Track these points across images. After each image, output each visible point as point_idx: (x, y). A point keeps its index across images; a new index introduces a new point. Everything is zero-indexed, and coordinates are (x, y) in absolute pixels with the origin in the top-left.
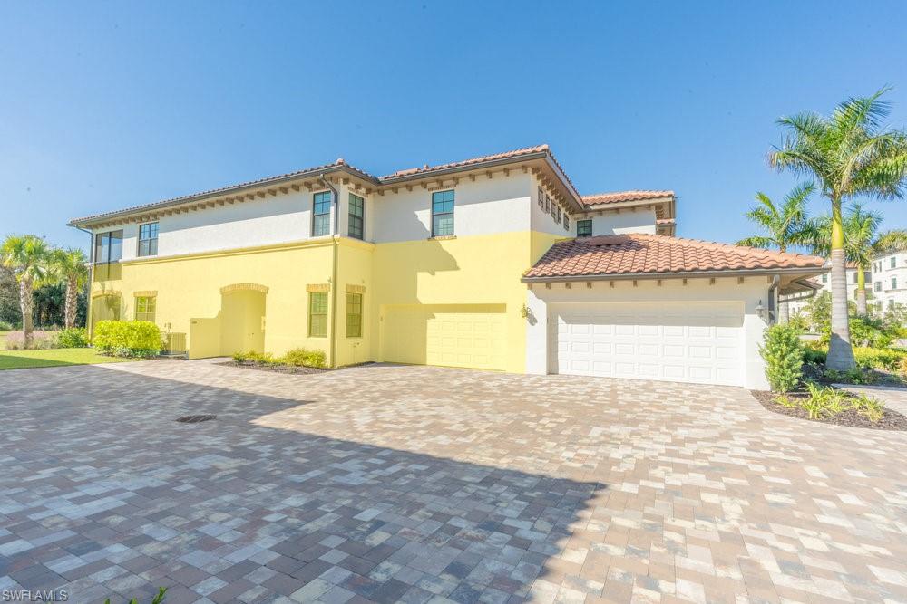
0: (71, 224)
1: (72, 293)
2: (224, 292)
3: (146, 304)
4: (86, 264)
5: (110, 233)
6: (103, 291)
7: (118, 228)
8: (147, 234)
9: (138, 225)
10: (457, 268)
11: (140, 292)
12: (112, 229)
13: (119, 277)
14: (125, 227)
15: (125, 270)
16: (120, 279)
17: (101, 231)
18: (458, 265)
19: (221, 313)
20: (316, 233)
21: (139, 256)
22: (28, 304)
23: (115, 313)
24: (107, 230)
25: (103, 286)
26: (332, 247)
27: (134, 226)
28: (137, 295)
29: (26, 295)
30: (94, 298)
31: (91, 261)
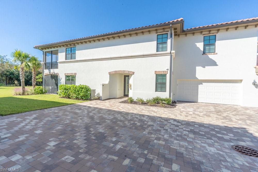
0: (36, 48)
1: (34, 74)
2: (110, 74)
3: (71, 78)
4: (41, 63)
5: (52, 51)
6: (50, 73)
7: (56, 49)
8: (70, 51)
9: (65, 48)
10: (217, 65)
11: (67, 74)
12: (53, 49)
13: (57, 68)
14: (59, 49)
15: (59, 65)
16: (58, 68)
17: (47, 50)
18: (217, 64)
19: (109, 82)
20: (158, 51)
21: (66, 60)
22: (23, 77)
23: (56, 81)
24: (50, 50)
25: (50, 71)
26: (170, 56)
27: (64, 49)
28: (66, 75)
29: (22, 74)
30: (45, 76)
31: (43, 62)
